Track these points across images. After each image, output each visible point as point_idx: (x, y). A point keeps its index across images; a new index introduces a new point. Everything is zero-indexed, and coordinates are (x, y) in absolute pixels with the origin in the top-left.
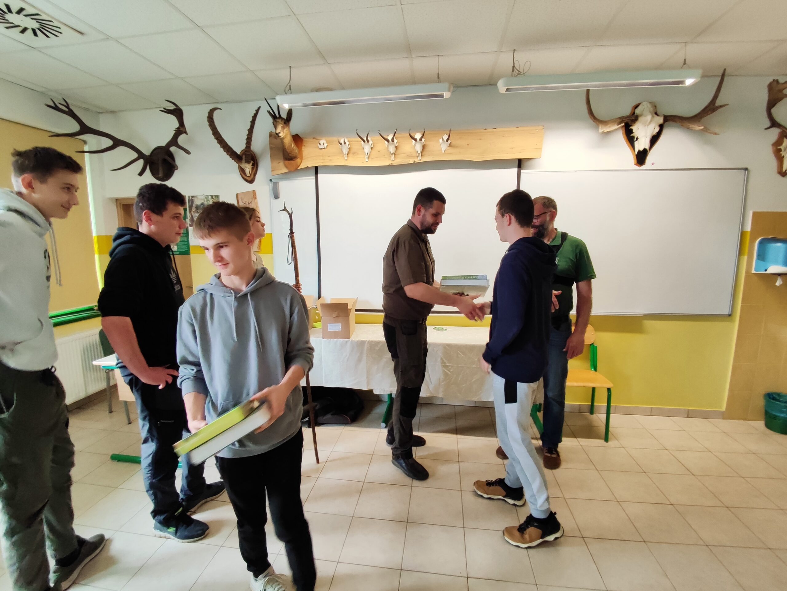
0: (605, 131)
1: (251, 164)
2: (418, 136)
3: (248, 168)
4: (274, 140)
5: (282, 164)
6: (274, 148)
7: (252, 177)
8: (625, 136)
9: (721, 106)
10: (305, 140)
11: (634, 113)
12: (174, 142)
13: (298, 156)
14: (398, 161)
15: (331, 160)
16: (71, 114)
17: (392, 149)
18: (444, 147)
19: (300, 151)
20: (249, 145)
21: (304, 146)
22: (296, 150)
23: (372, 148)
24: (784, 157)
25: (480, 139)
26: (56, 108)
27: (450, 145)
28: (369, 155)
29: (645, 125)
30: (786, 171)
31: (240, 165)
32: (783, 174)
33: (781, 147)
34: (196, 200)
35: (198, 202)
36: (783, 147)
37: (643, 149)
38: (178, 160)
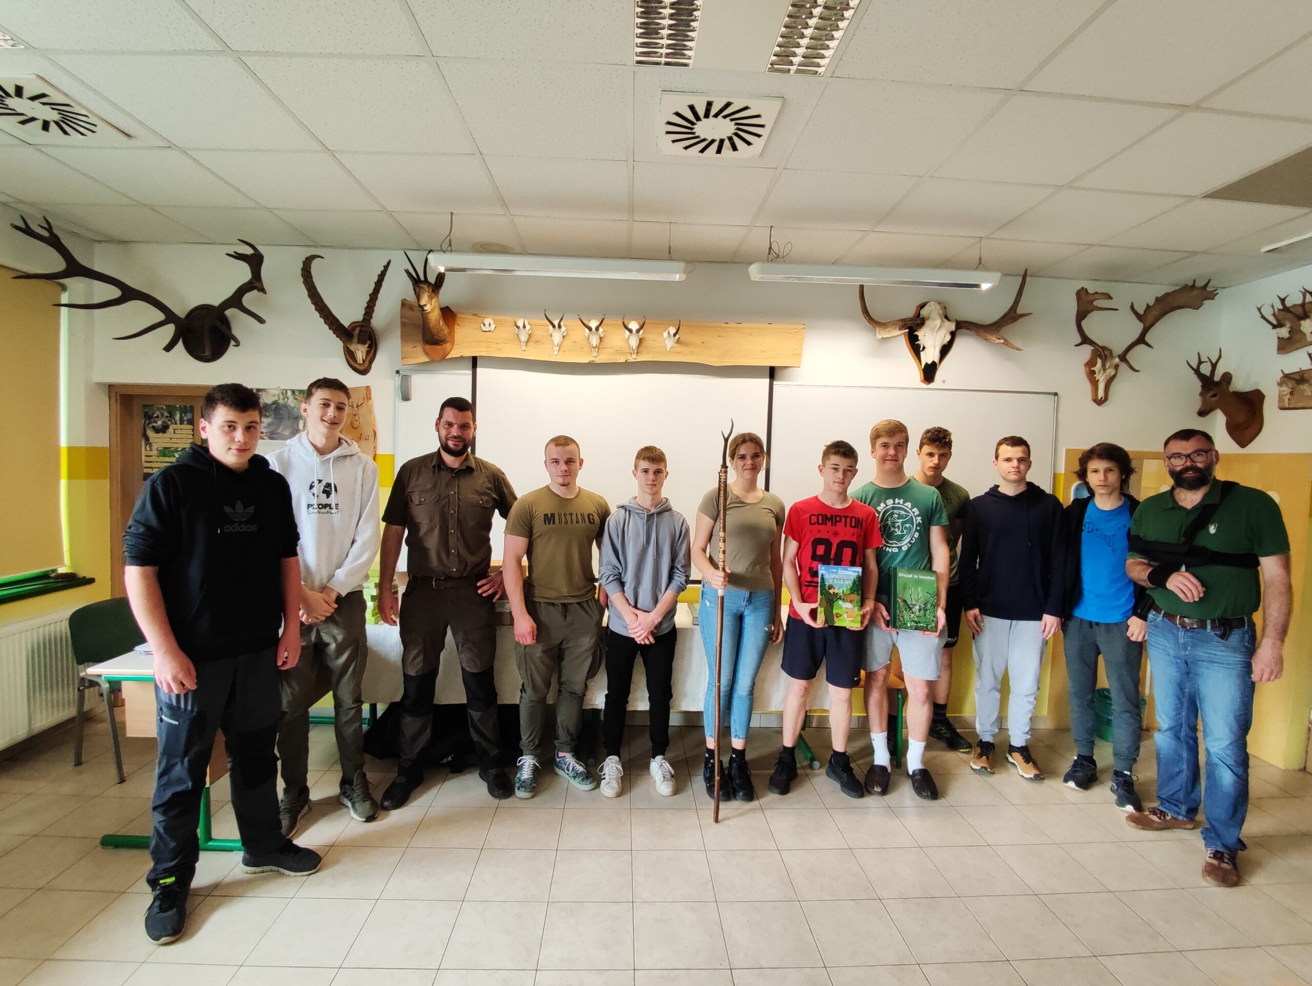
0: (885, 337)
1: (367, 346)
2: (634, 326)
3: (360, 352)
4: (409, 313)
5: (419, 349)
6: (408, 323)
7: (366, 364)
8: (908, 343)
9: (1023, 315)
10: (459, 316)
11: (919, 314)
12: (235, 301)
13: (448, 339)
14: (602, 358)
15: (499, 349)
16: (54, 242)
17: (594, 341)
19: (452, 332)
20: (368, 318)
21: (458, 325)
22: (446, 331)
23: (564, 337)
24: (1098, 381)
25: (720, 336)
26: (27, 231)
28: (560, 346)
29: (932, 330)
30: (1102, 398)
31: (348, 346)
32: (1099, 402)
33: (1094, 369)
34: (264, 395)
35: (267, 399)
36: (1097, 368)
37: (931, 362)
38: (236, 329)
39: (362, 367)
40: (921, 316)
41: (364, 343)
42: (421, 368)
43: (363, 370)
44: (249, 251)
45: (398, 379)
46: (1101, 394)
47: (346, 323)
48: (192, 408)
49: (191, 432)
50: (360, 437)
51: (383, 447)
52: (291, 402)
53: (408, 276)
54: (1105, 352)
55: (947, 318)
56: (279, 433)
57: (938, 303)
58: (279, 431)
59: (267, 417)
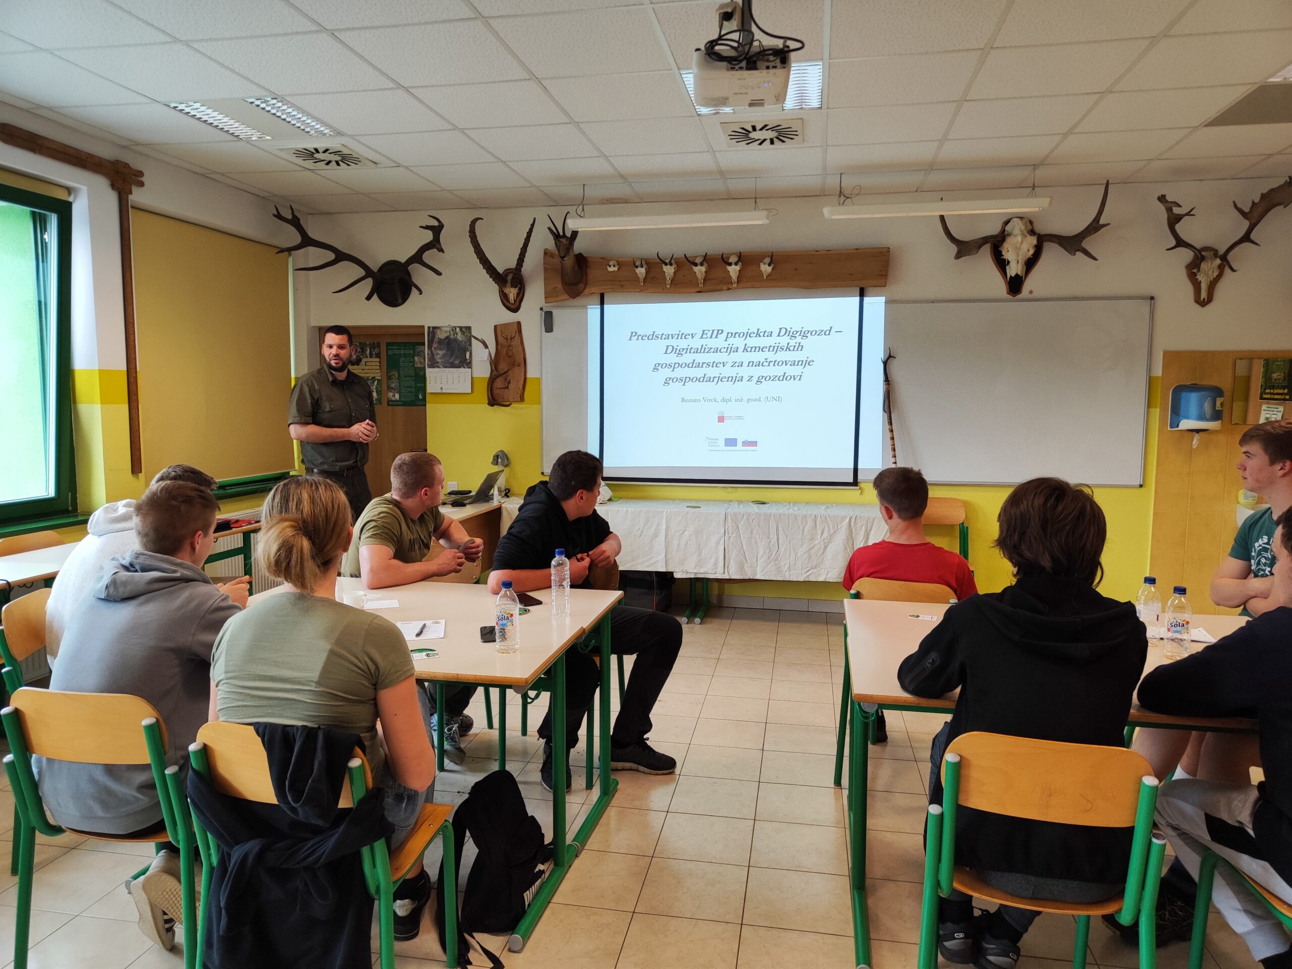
1: (518, 289)
2: (733, 259)
3: (512, 293)
4: (550, 260)
5: (559, 289)
6: (550, 268)
7: (517, 304)
8: (995, 262)
9: (1103, 226)
11: (1004, 231)
12: (417, 258)
13: (584, 280)
14: (707, 288)
15: (622, 286)
16: (295, 222)
17: (700, 274)
18: (766, 272)
19: (585, 277)
20: (519, 266)
22: (580, 273)
23: (675, 272)
24: (1200, 282)
25: (811, 263)
26: (279, 216)
27: (773, 270)
28: (672, 280)
29: (1015, 246)
30: (1204, 299)
31: (504, 290)
32: (1203, 304)
33: (1195, 271)
34: (438, 332)
35: (441, 335)
36: (1199, 271)
37: (1017, 275)
38: (415, 280)
39: (514, 307)
40: (1006, 233)
41: (516, 287)
42: (562, 304)
43: (515, 309)
44: (436, 223)
45: (543, 315)
46: (1204, 295)
48: (379, 344)
49: (378, 364)
50: (513, 364)
51: (532, 373)
52: (460, 337)
53: (551, 232)
54: (1203, 253)
55: (1032, 232)
56: (452, 363)
57: (1021, 218)
58: (451, 361)
59: (441, 349)
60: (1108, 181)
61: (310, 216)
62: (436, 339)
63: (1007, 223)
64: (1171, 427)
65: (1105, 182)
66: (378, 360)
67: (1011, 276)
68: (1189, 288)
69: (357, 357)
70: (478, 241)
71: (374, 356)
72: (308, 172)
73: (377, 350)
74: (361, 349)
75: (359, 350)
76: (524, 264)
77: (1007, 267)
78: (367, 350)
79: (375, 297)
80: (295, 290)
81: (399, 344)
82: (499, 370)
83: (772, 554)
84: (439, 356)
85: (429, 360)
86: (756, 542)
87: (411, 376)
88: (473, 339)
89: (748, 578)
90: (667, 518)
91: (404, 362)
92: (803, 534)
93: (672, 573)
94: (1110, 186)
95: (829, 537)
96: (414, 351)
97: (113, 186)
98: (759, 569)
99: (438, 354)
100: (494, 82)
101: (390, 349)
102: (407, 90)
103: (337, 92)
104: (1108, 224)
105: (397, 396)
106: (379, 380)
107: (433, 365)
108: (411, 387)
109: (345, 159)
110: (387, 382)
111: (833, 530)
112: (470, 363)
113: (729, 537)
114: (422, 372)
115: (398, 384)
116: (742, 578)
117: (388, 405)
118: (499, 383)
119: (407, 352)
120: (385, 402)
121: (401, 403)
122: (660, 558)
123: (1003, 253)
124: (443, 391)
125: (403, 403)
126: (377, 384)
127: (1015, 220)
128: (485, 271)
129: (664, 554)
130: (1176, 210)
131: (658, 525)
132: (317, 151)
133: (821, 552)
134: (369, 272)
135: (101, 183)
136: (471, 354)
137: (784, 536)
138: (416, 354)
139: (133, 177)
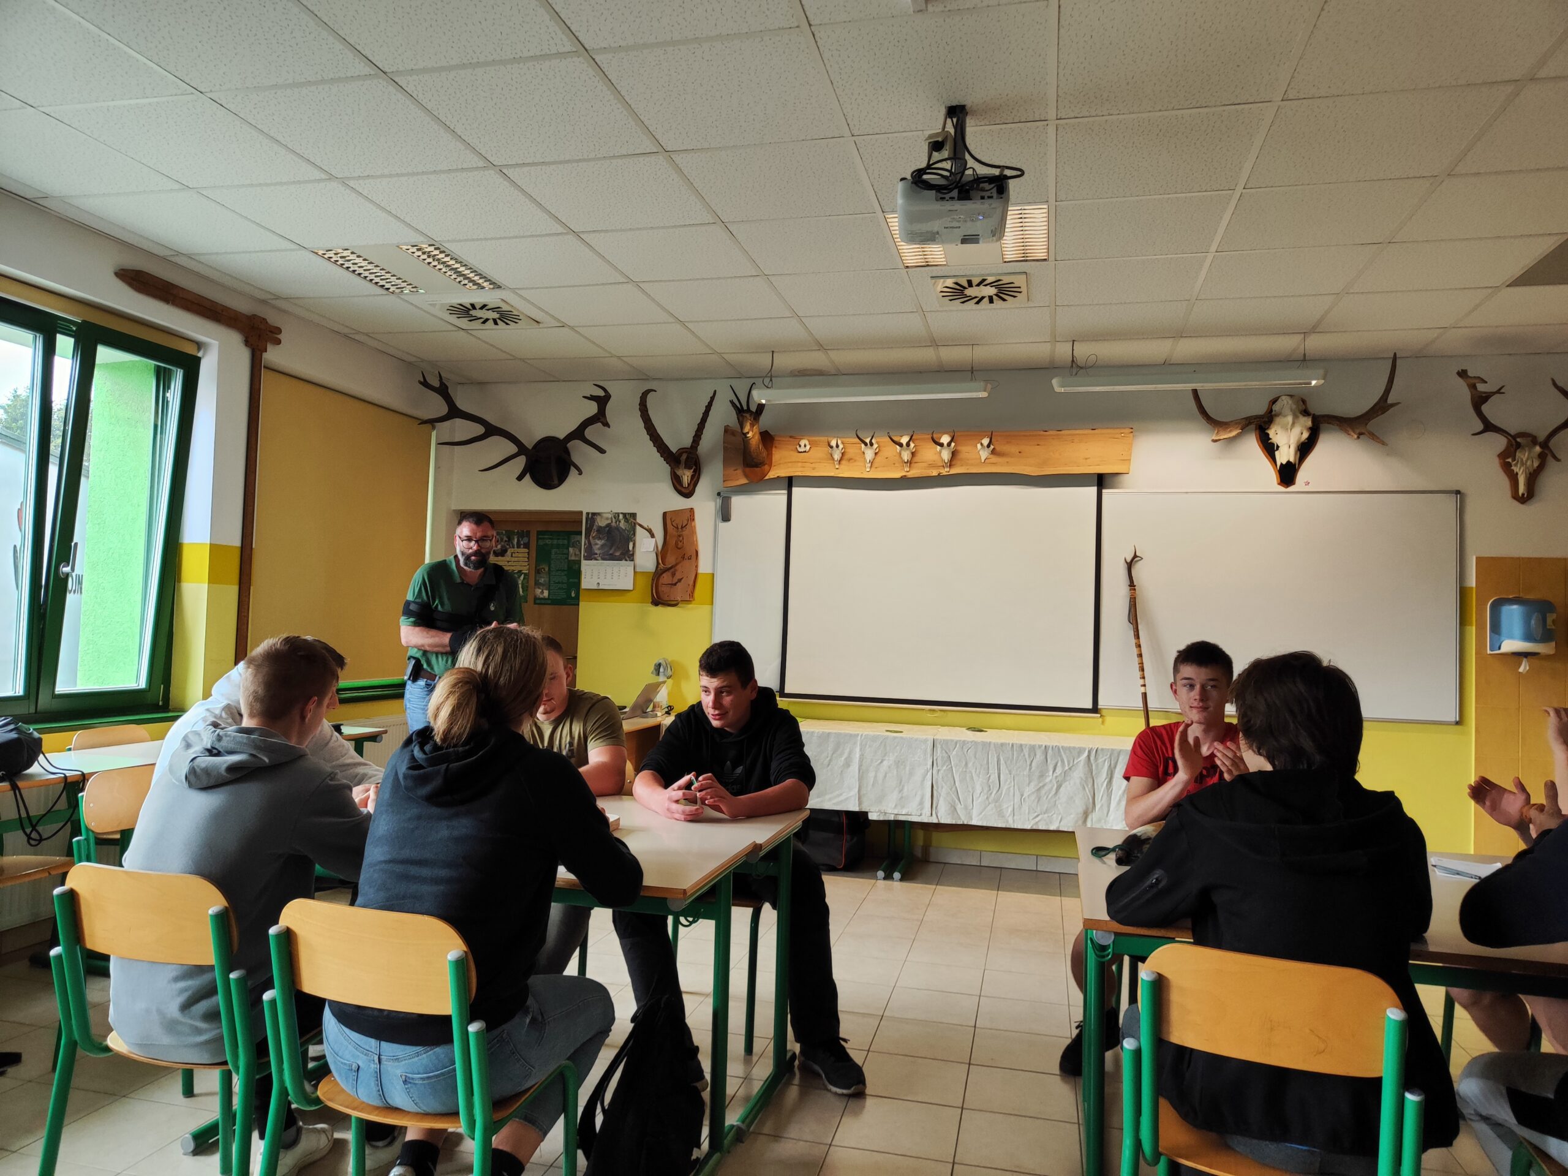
0: (1222, 437)
1: (692, 470)
2: (945, 439)
3: (686, 476)
4: (732, 439)
5: (739, 472)
6: (730, 448)
7: (691, 487)
8: (1260, 444)
9: (1392, 405)
10: (776, 439)
11: (1271, 411)
12: (578, 434)
14: (914, 473)
15: (814, 469)
16: (443, 391)
17: (906, 456)
18: (984, 454)
20: (695, 445)
21: (776, 447)
22: (765, 454)
23: (876, 454)
24: (1517, 474)
25: (1038, 445)
26: (425, 384)
27: (993, 452)
28: (872, 463)
29: (1285, 428)
30: (1523, 495)
31: (676, 471)
32: (1523, 500)
33: (1510, 460)
34: (598, 519)
35: (601, 522)
36: (1514, 460)
37: (1289, 462)
38: (576, 458)
39: (686, 491)
40: (1273, 413)
41: (690, 468)
42: (742, 490)
43: (687, 493)
44: (601, 393)
45: (719, 501)
46: (1522, 489)
47: (674, 449)
48: (528, 533)
49: (526, 555)
50: (683, 558)
51: (704, 566)
52: (623, 525)
53: (733, 406)
54: (1518, 440)
55: (1306, 413)
56: (611, 554)
57: (1291, 396)
58: (611, 552)
59: (600, 539)
60: (1395, 354)
61: (459, 386)
62: (595, 527)
63: (1274, 401)
64: (1491, 650)
65: (1392, 356)
66: (527, 550)
67: (1282, 464)
68: (1505, 482)
69: (502, 547)
70: (648, 415)
71: (522, 546)
72: (462, 333)
73: (526, 540)
74: (507, 537)
75: (505, 538)
76: (701, 442)
77: (1277, 453)
78: (514, 539)
79: (528, 477)
80: (437, 468)
81: (551, 533)
82: (667, 564)
83: (991, 794)
84: (598, 546)
85: (586, 551)
86: (972, 778)
87: (564, 570)
88: (638, 527)
89: (961, 823)
90: (861, 744)
91: (556, 553)
92: (1030, 769)
93: (866, 814)
94: (1398, 362)
95: (1063, 774)
96: (569, 542)
97: (247, 343)
98: (975, 812)
99: (596, 544)
100: (675, 227)
101: (541, 539)
102: (577, 234)
103: (501, 238)
104: (1398, 403)
105: (546, 594)
106: (525, 574)
107: (590, 556)
108: (563, 583)
109: (505, 317)
110: (535, 577)
111: (1069, 764)
112: (633, 555)
113: (939, 770)
114: (577, 566)
115: (547, 580)
116: (954, 822)
117: (535, 603)
118: (666, 578)
119: (561, 542)
120: (531, 599)
121: (549, 602)
122: (852, 793)
123: (1271, 436)
124: (601, 587)
125: (552, 601)
126: (524, 578)
127: (1283, 398)
128: (655, 449)
129: (857, 790)
130: (1481, 387)
131: (850, 753)
132: (473, 306)
133: (1053, 792)
134: (522, 449)
135: (235, 339)
136: (634, 544)
137: (1007, 772)
138: (571, 544)
139: (268, 333)
